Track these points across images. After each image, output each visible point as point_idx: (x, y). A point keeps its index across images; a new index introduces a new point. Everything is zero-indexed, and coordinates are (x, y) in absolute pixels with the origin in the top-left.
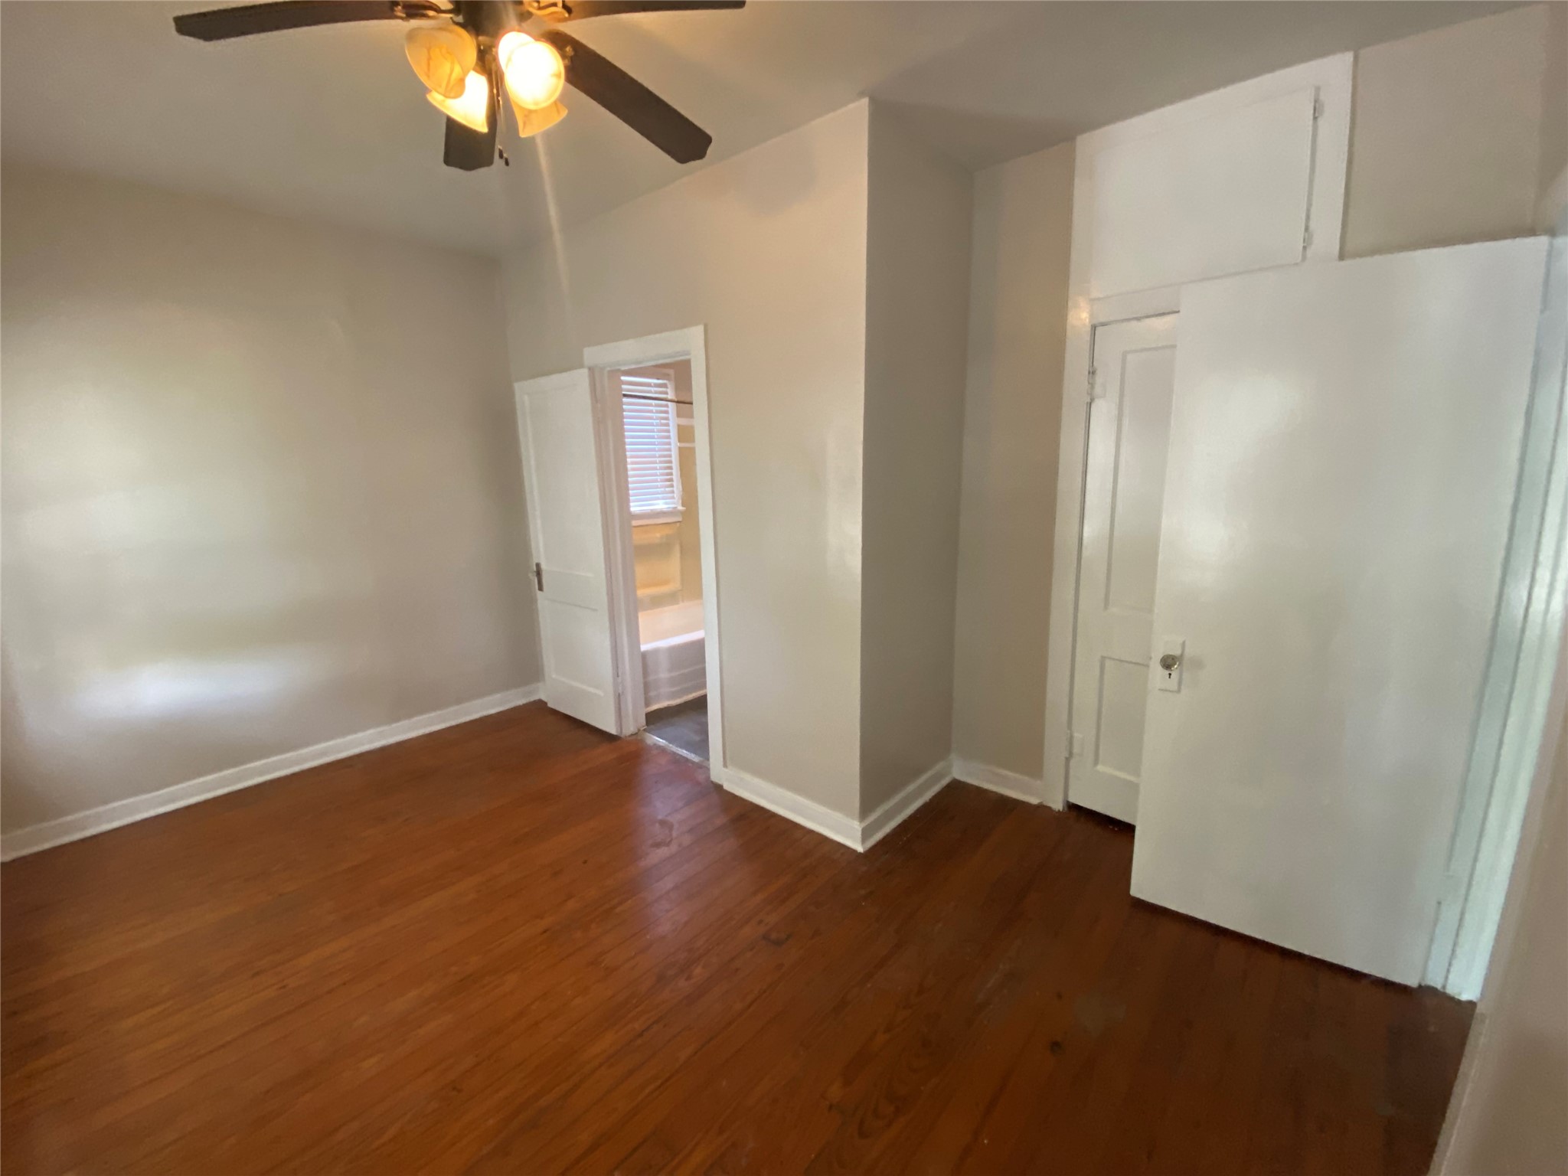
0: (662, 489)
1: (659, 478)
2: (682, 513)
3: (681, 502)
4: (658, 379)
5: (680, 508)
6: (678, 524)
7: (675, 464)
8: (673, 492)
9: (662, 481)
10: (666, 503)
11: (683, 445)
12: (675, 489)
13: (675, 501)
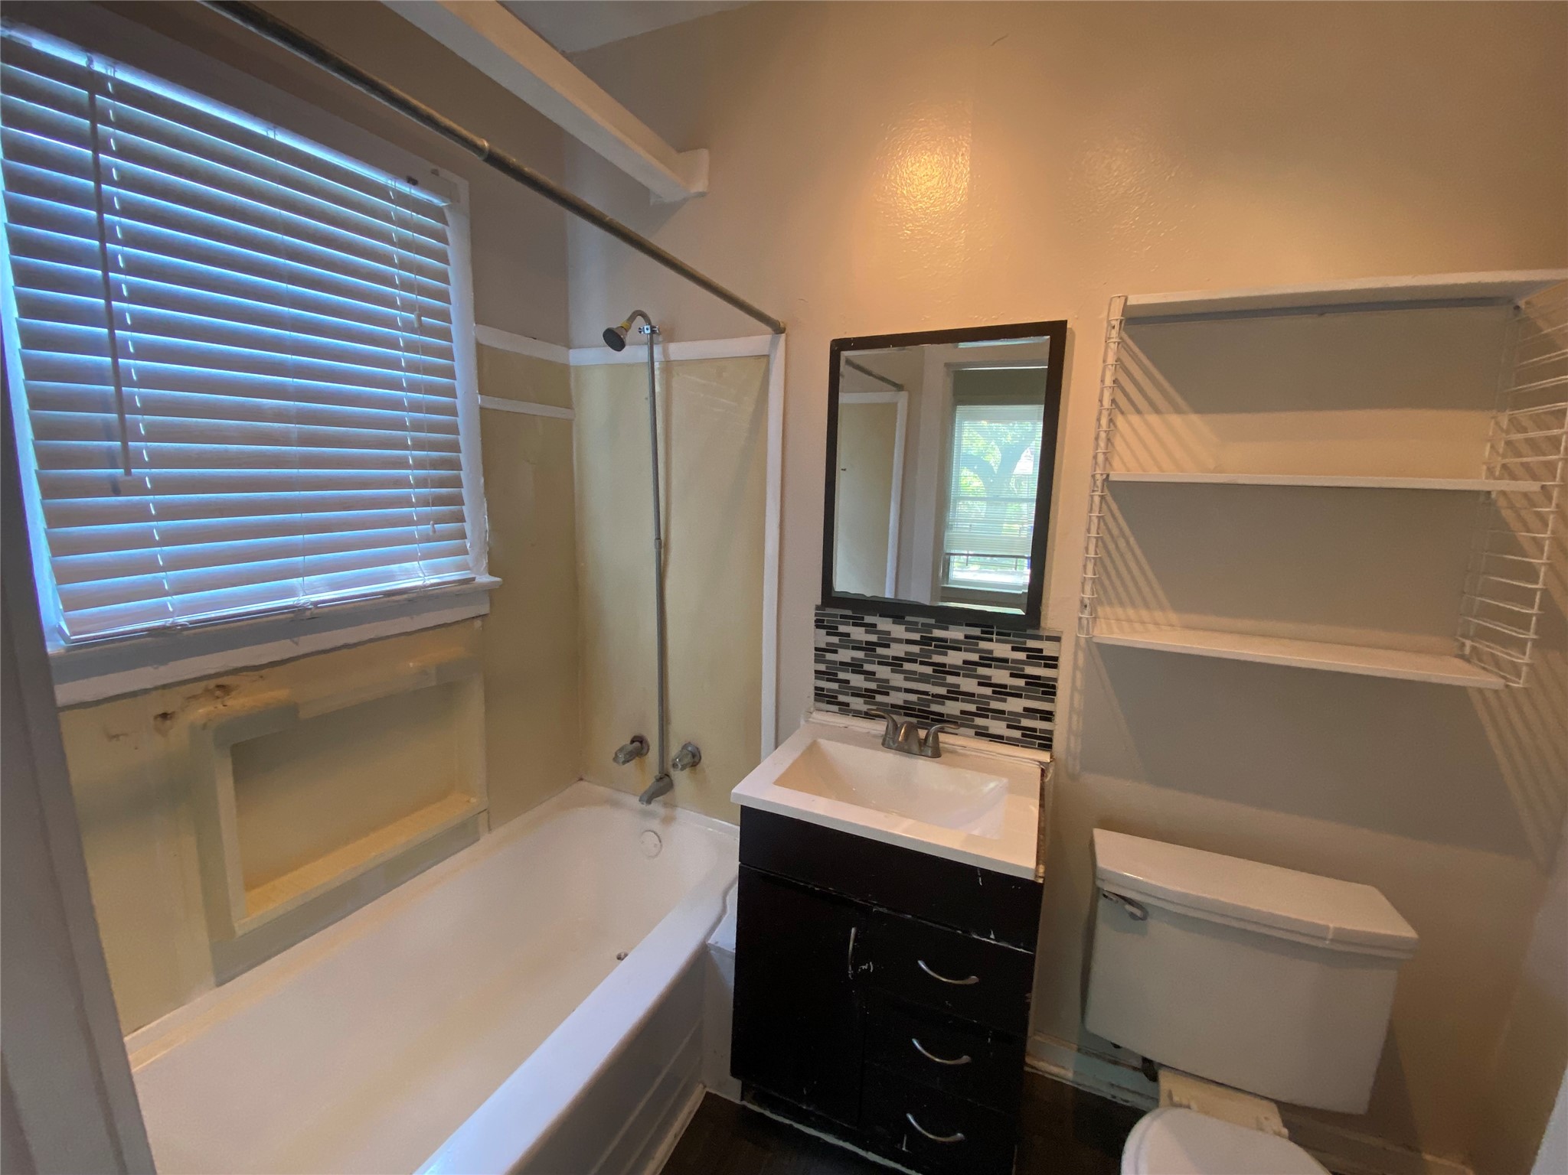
0: (426, 528)
1: (413, 493)
2: (490, 591)
3: (485, 562)
4: (412, 181)
5: (484, 579)
6: (478, 623)
7: (469, 456)
8: (463, 536)
9: (424, 502)
10: (437, 570)
11: (494, 403)
12: (467, 527)
13: (469, 559)
